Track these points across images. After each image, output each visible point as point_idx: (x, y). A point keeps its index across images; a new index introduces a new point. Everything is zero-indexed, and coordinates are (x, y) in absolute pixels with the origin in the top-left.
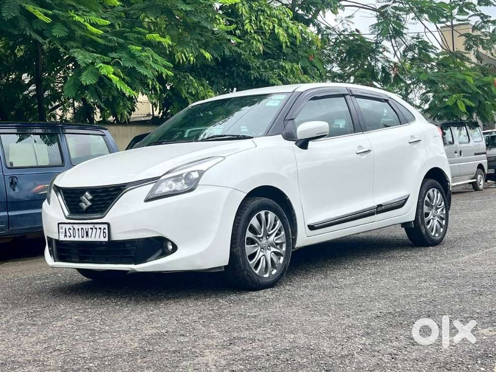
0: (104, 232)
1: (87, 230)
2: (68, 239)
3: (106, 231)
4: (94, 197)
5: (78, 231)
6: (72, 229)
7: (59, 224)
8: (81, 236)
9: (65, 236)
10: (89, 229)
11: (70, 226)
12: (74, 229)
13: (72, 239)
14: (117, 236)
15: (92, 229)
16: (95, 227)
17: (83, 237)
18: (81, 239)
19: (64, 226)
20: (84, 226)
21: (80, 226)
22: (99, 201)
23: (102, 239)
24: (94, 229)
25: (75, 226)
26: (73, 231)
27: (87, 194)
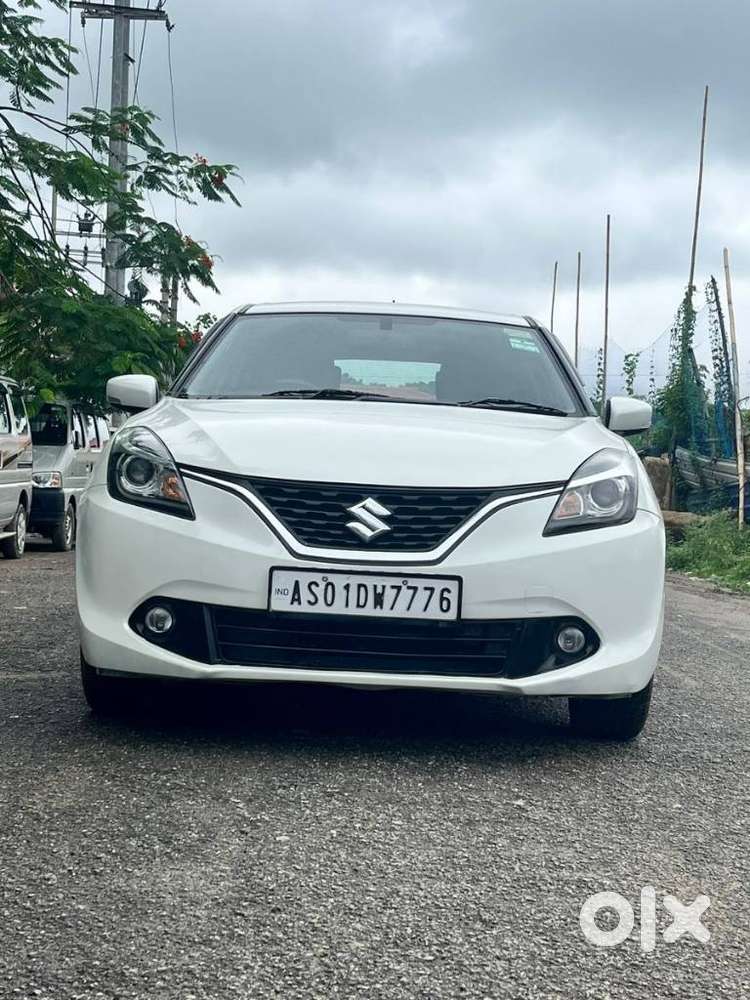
0: (442, 599)
1: (379, 590)
2: (304, 608)
3: (453, 597)
4: (396, 512)
5: (344, 591)
6: (322, 585)
7: (273, 569)
8: (353, 605)
9: (296, 600)
11: (317, 577)
12: (331, 584)
13: (321, 608)
14: (478, 609)
15: (397, 588)
16: (409, 584)
17: (360, 607)
18: (353, 611)
19: (291, 576)
20: (368, 581)
21: (354, 580)
22: (413, 521)
23: (434, 613)
24: (404, 588)
25: (332, 578)
26: (326, 589)
27: (370, 502)
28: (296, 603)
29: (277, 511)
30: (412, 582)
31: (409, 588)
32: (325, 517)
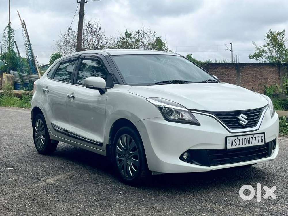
0: (261, 139)
2: (234, 147)
3: (263, 138)
5: (242, 141)
6: (237, 139)
8: (244, 144)
9: (232, 145)
10: (250, 138)
11: (236, 138)
12: (239, 139)
13: (237, 146)
15: (252, 138)
17: (245, 144)
18: (244, 146)
19: (231, 138)
20: (247, 137)
21: (244, 137)
22: (251, 119)
23: (260, 143)
24: (253, 137)
25: (239, 137)
26: (238, 141)
27: (242, 115)
28: (232, 146)
29: (222, 120)
30: (255, 136)
31: (254, 137)
32: (233, 121)
